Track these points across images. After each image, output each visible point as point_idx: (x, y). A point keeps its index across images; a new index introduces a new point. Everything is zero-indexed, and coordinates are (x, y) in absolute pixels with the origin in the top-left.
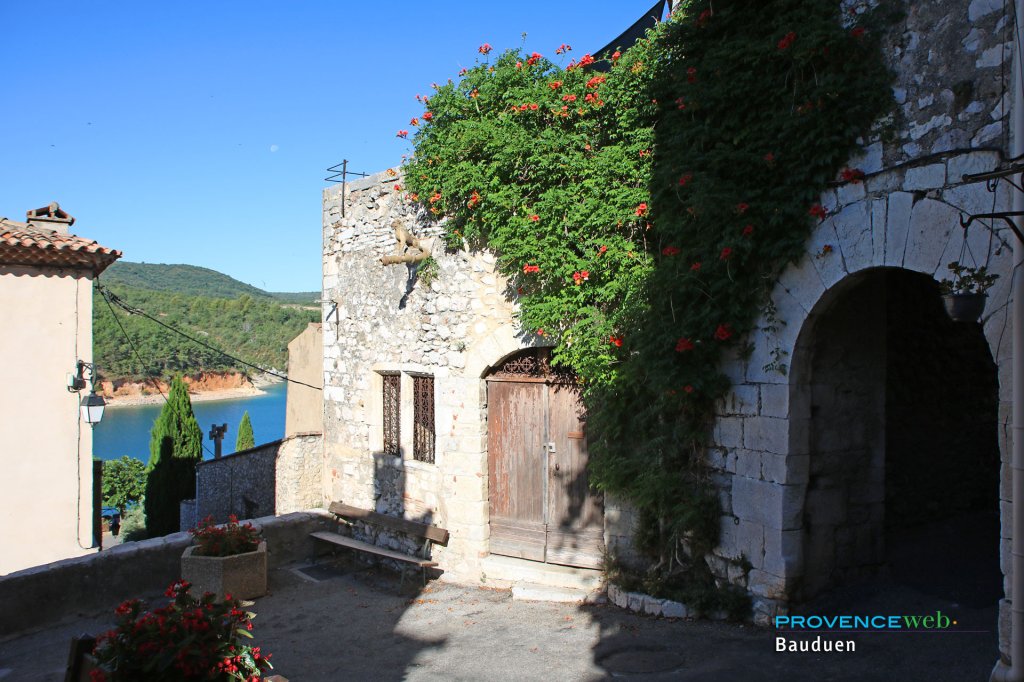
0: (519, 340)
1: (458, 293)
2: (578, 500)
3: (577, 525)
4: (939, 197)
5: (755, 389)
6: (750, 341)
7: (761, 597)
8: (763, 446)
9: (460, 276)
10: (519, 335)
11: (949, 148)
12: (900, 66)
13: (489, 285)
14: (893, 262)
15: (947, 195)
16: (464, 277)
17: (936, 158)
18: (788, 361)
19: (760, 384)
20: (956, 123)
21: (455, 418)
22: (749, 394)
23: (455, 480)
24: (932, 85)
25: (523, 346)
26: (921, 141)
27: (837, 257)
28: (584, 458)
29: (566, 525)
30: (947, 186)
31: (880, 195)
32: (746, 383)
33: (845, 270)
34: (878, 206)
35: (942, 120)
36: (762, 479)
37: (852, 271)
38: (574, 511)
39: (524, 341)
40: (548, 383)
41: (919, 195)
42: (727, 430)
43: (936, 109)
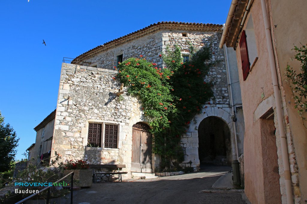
0: (141, 119)
1: (128, 105)
2: (146, 157)
3: (145, 162)
4: (222, 108)
5: (190, 133)
6: (188, 125)
7: (195, 167)
8: (193, 142)
9: (129, 101)
10: (141, 118)
11: (222, 103)
12: (214, 92)
13: (136, 106)
14: (216, 115)
15: (223, 108)
16: (130, 102)
17: (221, 104)
18: (198, 128)
19: (191, 132)
20: (223, 101)
21: (126, 136)
22: (189, 134)
23: (126, 152)
24: (219, 95)
25: (141, 121)
26: (218, 101)
27: (206, 114)
28: (147, 147)
29: (143, 163)
30: (223, 107)
31: (213, 107)
32: (188, 132)
33: (207, 115)
34: (213, 108)
35: (221, 100)
36: (193, 147)
37: (209, 116)
38: (145, 159)
39: (141, 120)
40: (142, 130)
41: (219, 108)
42: (184, 140)
43: (220, 98)
